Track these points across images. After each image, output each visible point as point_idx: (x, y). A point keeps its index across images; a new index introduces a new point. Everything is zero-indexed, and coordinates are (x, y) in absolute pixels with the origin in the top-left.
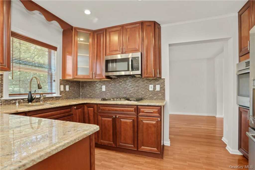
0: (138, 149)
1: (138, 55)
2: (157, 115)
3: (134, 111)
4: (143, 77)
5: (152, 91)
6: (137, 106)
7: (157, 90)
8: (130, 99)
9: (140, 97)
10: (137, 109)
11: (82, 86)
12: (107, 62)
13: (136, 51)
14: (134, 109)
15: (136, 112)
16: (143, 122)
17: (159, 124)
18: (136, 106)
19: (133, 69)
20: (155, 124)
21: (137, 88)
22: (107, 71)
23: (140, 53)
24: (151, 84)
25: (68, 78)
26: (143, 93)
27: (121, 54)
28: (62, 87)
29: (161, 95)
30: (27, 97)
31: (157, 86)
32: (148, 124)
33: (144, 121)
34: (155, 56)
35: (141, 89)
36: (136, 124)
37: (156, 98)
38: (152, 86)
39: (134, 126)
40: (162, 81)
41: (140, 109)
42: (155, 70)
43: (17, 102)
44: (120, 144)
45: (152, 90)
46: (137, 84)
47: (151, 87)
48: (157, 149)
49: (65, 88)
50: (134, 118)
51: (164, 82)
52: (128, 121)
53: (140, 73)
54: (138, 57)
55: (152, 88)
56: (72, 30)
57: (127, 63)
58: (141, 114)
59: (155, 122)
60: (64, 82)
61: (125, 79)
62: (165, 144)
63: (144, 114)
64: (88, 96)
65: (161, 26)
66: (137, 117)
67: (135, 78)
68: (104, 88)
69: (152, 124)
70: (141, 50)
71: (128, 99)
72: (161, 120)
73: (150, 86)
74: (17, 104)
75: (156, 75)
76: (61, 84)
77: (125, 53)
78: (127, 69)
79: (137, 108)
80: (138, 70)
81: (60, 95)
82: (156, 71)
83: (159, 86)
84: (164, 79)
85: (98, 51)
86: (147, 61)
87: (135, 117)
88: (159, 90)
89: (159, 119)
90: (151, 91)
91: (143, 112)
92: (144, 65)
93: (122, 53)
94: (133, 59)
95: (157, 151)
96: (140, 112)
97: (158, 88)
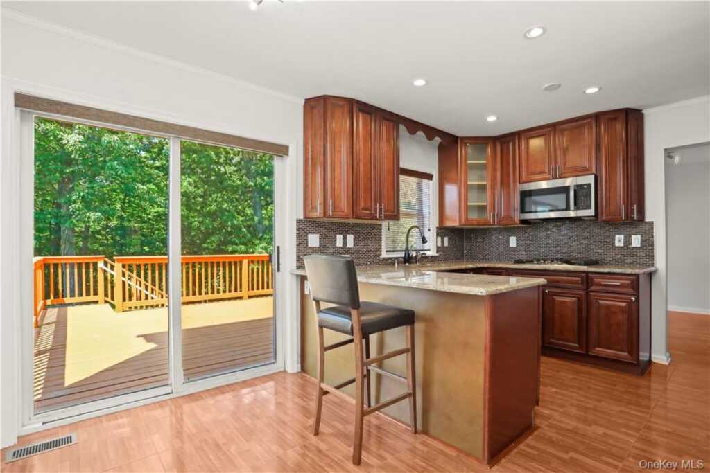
0: (587, 352)
1: (590, 179)
2: (630, 291)
3: (580, 282)
4: (600, 220)
5: (621, 247)
6: (587, 273)
7: (633, 245)
8: (573, 262)
9: (594, 258)
10: (587, 279)
11: (468, 238)
12: (525, 195)
13: (582, 171)
14: (580, 278)
15: (585, 283)
16: (599, 303)
17: (634, 307)
18: (584, 275)
19: (577, 206)
20: (625, 307)
21: (586, 242)
22: (523, 211)
23: (593, 176)
24: (619, 234)
25: (448, 224)
26: (600, 251)
27: (553, 179)
28: (439, 238)
29: (644, 255)
30: (403, 256)
31: (633, 237)
32: (608, 307)
33: (600, 301)
34: (627, 177)
35: (597, 243)
36: (585, 306)
37: (632, 262)
38: (622, 236)
39: (580, 310)
40: (647, 227)
41: (592, 280)
42: (627, 206)
43: (396, 261)
44: (552, 340)
45: (622, 245)
46: (585, 234)
47: (619, 241)
48: (629, 353)
49: (442, 242)
50: (580, 295)
51: (653, 228)
52: (567, 299)
53: (593, 214)
54: (589, 185)
55: (622, 241)
56: (457, 143)
57: (564, 196)
58: (593, 288)
59: (624, 304)
60: (443, 231)
61: (558, 224)
62: (653, 360)
63: (600, 288)
64: (480, 255)
65: (643, 114)
66: (587, 294)
67: (581, 223)
68: (513, 242)
69: (620, 307)
70: (594, 171)
71: (568, 262)
72: (637, 300)
73: (617, 237)
74: (396, 264)
75: (629, 216)
76: (438, 235)
77: (560, 178)
78: (564, 207)
79: (587, 276)
80: (589, 207)
81: (437, 253)
82: (629, 208)
83: (639, 237)
84: (652, 223)
85: (505, 176)
86: (608, 189)
87: (583, 293)
88: (639, 246)
89: (633, 299)
90: (618, 247)
91: (599, 284)
92: (602, 199)
93: (555, 178)
94: (579, 188)
95: (630, 357)
96: (592, 285)
97: (636, 241)
